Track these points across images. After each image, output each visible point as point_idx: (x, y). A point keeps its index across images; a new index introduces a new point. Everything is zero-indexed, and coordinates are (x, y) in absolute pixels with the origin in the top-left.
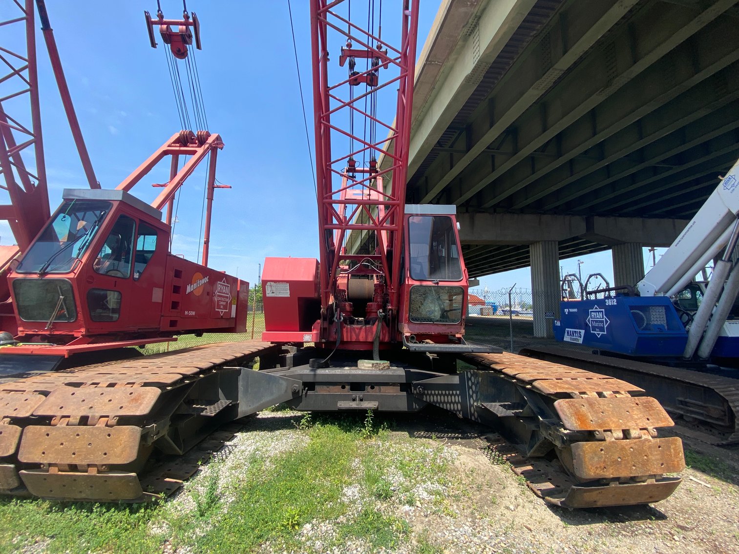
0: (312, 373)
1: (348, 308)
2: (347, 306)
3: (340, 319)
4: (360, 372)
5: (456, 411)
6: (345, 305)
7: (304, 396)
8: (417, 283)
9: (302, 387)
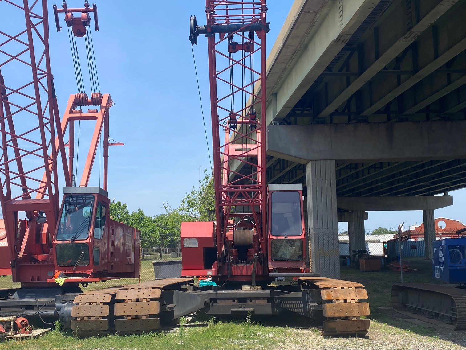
0: (215, 293)
1: (234, 253)
2: (233, 252)
3: (230, 260)
4: (243, 292)
5: (300, 313)
6: (232, 251)
7: (211, 306)
8: (275, 238)
9: (209, 301)
